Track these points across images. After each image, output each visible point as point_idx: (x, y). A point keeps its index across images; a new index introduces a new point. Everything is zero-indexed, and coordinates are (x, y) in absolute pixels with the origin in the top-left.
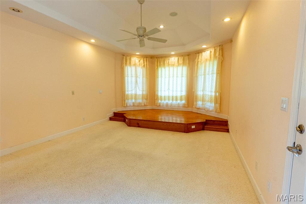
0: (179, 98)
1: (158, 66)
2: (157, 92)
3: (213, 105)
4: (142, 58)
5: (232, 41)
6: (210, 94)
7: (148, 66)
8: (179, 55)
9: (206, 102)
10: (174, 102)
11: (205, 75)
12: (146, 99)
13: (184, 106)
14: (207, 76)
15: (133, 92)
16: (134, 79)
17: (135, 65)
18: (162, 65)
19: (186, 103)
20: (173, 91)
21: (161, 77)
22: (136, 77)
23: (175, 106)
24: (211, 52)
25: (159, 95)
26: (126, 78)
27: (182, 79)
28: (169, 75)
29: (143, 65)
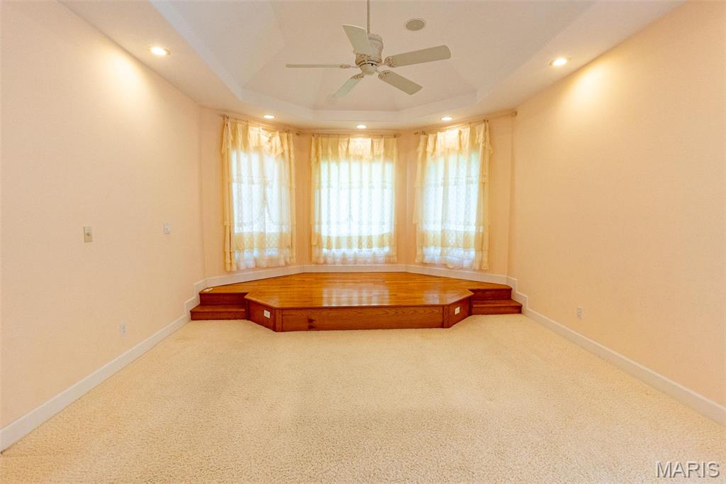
0: (375, 241)
1: (320, 156)
2: (317, 226)
3: (472, 253)
4: (277, 132)
5: (516, 113)
6: (461, 229)
7: (292, 156)
8: (373, 134)
9: (449, 248)
10: (365, 251)
11: (445, 185)
12: (288, 247)
13: (388, 260)
14: (452, 188)
15: (256, 229)
16: (256, 189)
17: (258, 148)
18: (330, 157)
19: (395, 253)
20: (360, 223)
21: (329, 186)
22: (264, 184)
23: (365, 262)
24: (460, 133)
25: (324, 233)
26: (234, 186)
27: (383, 194)
28: (350, 183)
29: (279, 151)
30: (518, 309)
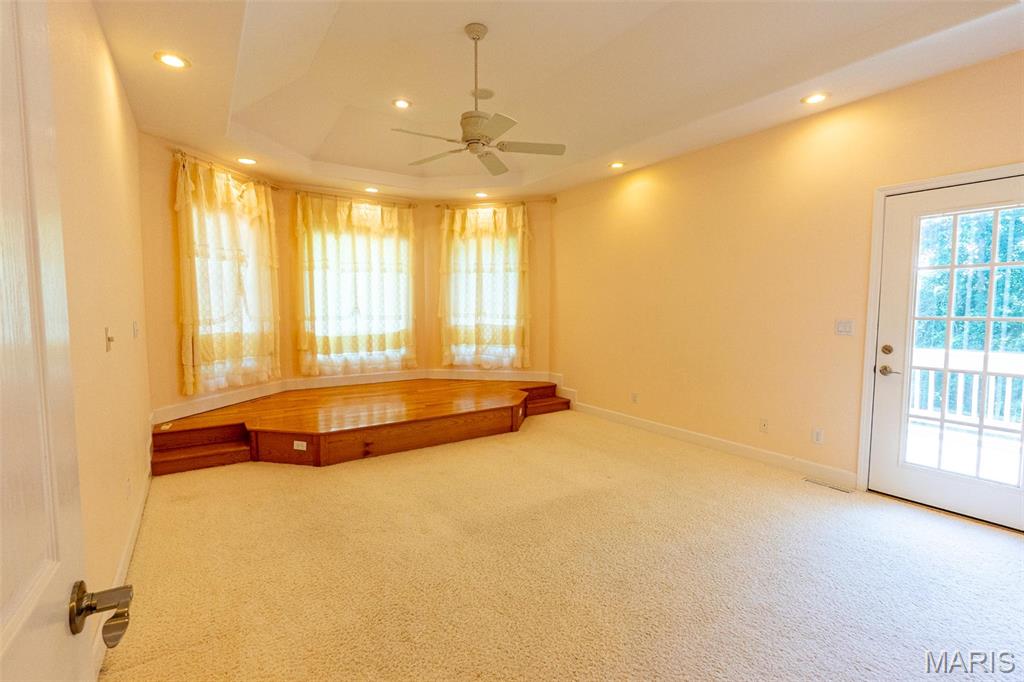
0: (388, 341)
1: (311, 224)
2: (307, 324)
3: (512, 350)
4: (252, 184)
6: (499, 322)
7: (273, 221)
8: (387, 201)
9: (484, 346)
10: (376, 355)
11: (479, 270)
12: (271, 354)
13: (406, 365)
14: (486, 277)
15: (229, 328)
16: (227, 265)
17: (228, 205)
18: (325, 225)
19: (414, 356)
20: (370, 317)
21: (325, 267)
22: (239, 260)
23: (376, 369)
24: (495, 213)
25: (319, 333)
26: (198, 261)
27: (398, 280)
28: (355, 263)
29: (255, 214)
30: (566, 405)
